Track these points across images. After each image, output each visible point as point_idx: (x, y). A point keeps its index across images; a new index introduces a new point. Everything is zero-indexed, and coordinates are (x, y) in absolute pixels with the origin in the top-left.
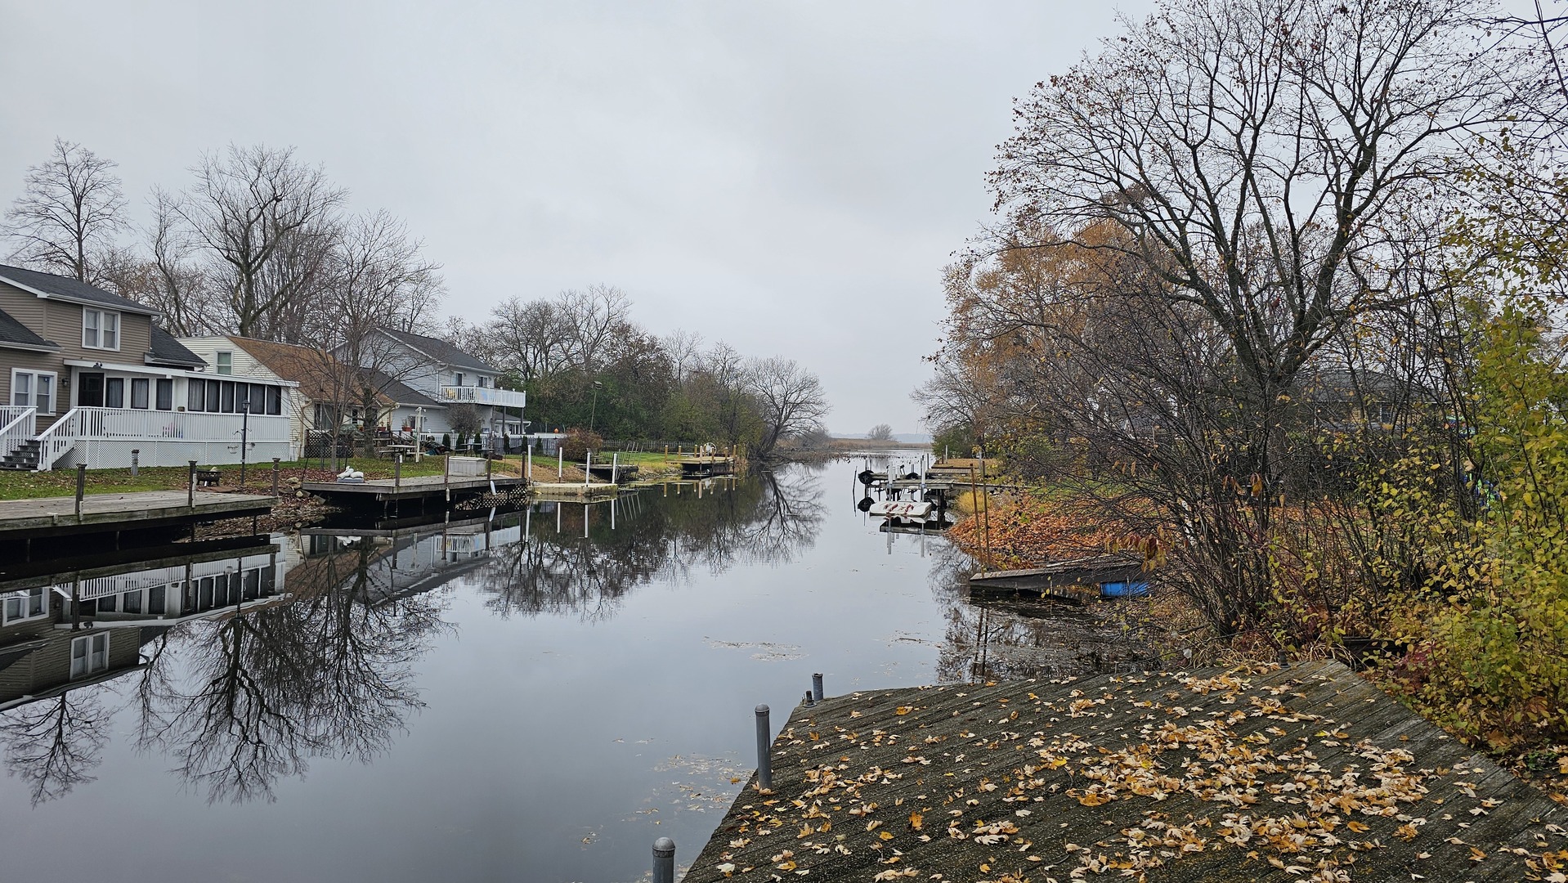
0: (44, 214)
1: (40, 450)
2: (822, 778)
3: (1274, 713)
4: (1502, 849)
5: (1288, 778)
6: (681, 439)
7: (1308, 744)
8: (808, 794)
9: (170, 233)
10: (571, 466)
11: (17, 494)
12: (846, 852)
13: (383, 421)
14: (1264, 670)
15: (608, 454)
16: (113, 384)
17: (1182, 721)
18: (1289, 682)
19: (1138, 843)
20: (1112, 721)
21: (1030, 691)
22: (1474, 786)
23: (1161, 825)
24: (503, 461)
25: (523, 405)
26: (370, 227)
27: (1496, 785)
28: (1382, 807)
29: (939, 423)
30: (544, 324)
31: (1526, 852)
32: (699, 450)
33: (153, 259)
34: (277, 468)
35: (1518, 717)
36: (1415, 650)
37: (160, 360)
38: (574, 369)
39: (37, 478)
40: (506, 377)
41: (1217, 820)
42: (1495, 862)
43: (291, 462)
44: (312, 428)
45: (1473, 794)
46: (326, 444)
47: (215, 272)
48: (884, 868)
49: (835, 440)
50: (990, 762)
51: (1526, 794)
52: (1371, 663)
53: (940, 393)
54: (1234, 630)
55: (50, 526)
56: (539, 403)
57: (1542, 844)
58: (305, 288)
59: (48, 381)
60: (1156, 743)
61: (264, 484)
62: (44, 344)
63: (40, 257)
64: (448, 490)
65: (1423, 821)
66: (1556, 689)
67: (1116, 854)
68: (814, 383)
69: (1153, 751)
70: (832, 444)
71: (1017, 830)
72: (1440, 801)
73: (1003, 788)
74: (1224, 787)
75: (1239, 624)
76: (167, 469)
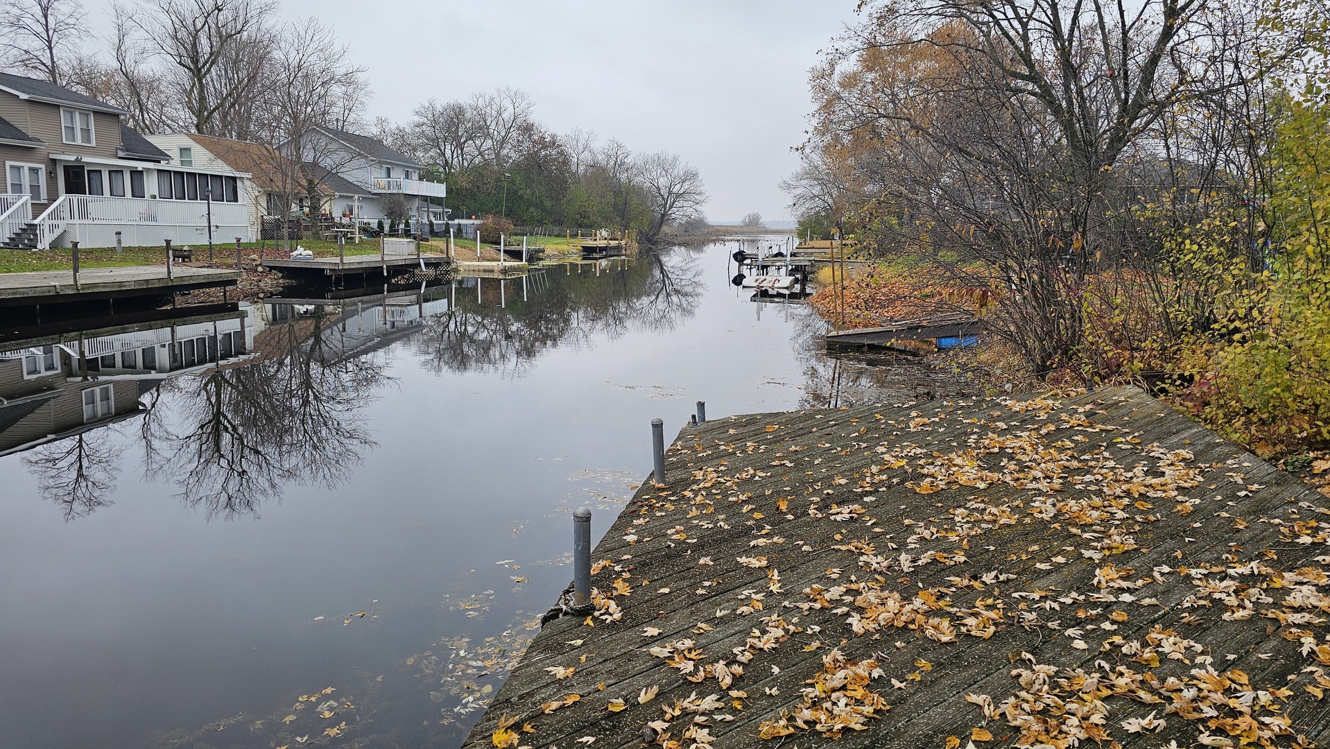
0: (16, 24)
1: (38, 232)
2: (707, 476)
3: (1079, 425)
4: (1262, 520)
5: (1088, 472)
6: (580, 226)
7: (1106, 448)
8: (695, 487)
9: (128, 41)
10: (487, 247)
11: (22, 268)
12: (726, 527)
13: (326, 208)
14: (1073, 394)
15: (519, 238)
16: (92, 175)
17: (1003, 432)
18: (1094, 402)
19: (963, 518)
20: (944, 433)
21: (877, 413)
22: (1242, 475)
23: (982, 506)
24: (430, 243)
25: (444, 195)
26: (302, 34)
27: (1261, 475)
28: (1165, 491)
29: (803, 209)
30: (458, 123)
31: (1281, 522)
32: (596, 235)
33: (116, 65)
34: (239, 248)
35: (1283, 430)
36: (1200, 379)
37: (131, 155)
38: (487, 163)
39: (38, 256)
40: (428, 171)
41: (1027, 503)
42: (1254, 529)
43: (250, 243)
44: (266, 213)
45: (1241, 482)
46: (278, 228)
47: (170, 77)
48: (757, 537)
49: (713, 226)
50: (842, 464)
51: (1284, 482)
52: (1163, 390)
53: (804, 182)
54: (1049, 368)
55: (54, 294)
56: (458, 194)
57: (1294, 516)
58: (249, 92)
59: (37, 173)
60: (980, 449)
61: (229, 261)
62: (31, 140)
63: (18, 64)
64: (385, 266)
65: (1198, 501)
66: (1317, 407)
67: (945, 527)
68: (695, 175)
69: (977, 454)
70: (710, 230)
71: (864, 511)
72: (1213, 487)
73: (853, 482)
74: (1035, 479)
75: (1052, 364)
76: (146, 248)
